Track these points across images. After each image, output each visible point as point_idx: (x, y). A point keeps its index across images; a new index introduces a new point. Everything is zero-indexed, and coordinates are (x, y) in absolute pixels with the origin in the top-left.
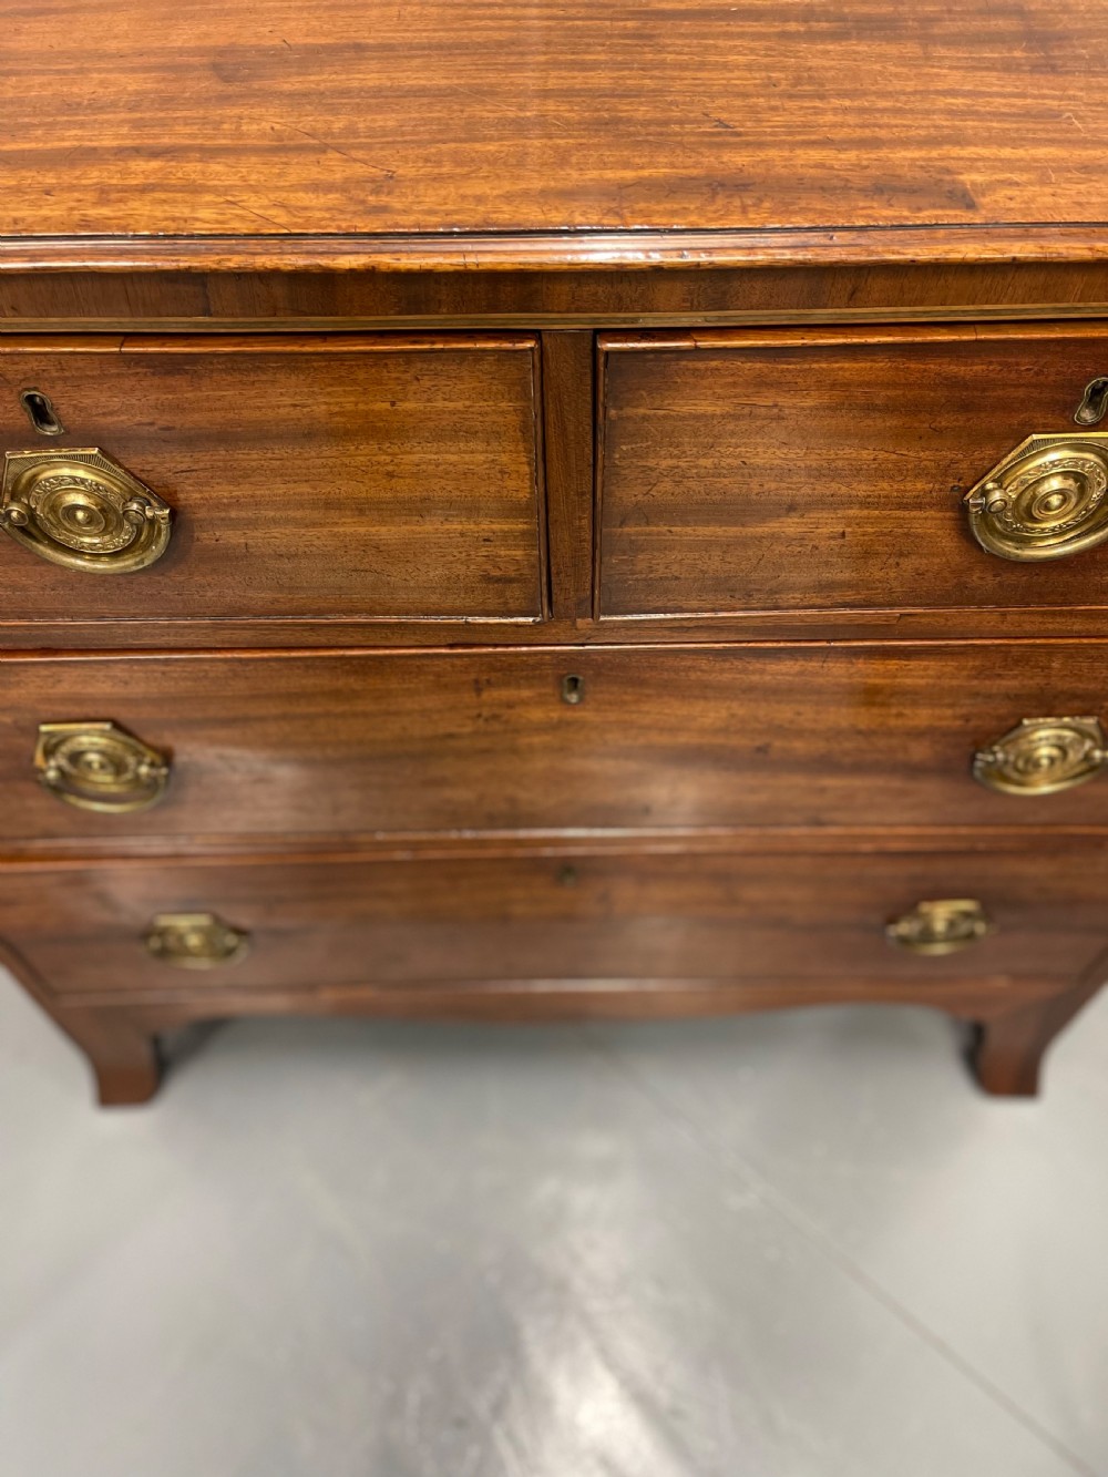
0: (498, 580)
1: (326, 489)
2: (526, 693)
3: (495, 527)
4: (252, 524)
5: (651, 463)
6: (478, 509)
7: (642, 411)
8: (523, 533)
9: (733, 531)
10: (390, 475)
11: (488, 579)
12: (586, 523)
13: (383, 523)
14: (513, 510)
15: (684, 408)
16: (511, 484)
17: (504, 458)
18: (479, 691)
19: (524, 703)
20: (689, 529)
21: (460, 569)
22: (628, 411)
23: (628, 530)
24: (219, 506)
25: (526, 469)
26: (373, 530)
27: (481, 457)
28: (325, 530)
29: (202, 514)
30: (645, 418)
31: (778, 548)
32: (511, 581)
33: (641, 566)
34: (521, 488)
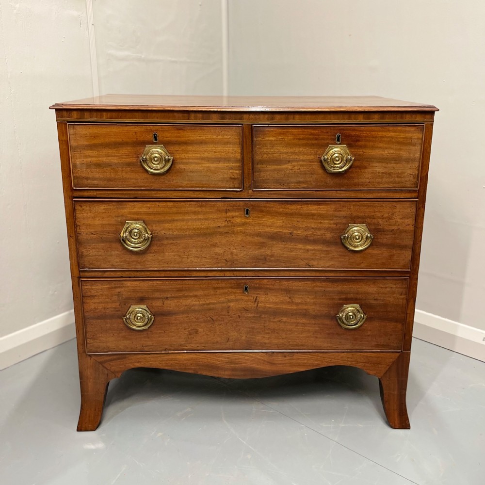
0: (233, 179)
1: (202, 155)
2: (237, 214)
3: (233, 165)
4: (187, 163)
5: (262, 150)
6: (230, 160)
7: (260, 139)
8: (239, 166)
9: (279, 167)
10: (215, 152)
11: (231, 178)
12: (251, 165)
13: (212, 163)
14: (237, 161)
15: (267, 138)
16: (236, 154)
17: (236, 149)
18: (226, 212)
19: (237, 217)
20: (270, 166)
21: (226, 176)
22: (258, 139)
23: (259, 166)
24: (182, 159)
25: (240, 151)
26: (210, 165)
27: (231, 148)
28: (201, 165)
29: (178, 161)
30: (261, 140)
31: (288, 172)
32: (235, 179)
33: (262, 175)
34: (239, 156)
